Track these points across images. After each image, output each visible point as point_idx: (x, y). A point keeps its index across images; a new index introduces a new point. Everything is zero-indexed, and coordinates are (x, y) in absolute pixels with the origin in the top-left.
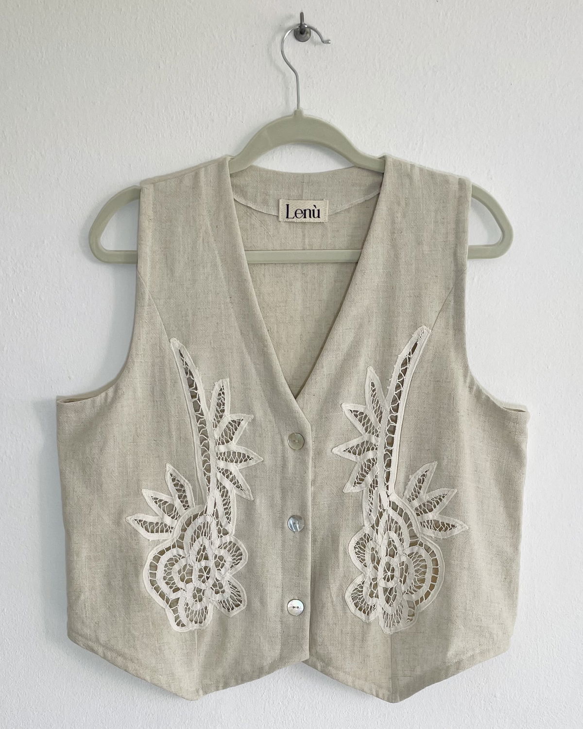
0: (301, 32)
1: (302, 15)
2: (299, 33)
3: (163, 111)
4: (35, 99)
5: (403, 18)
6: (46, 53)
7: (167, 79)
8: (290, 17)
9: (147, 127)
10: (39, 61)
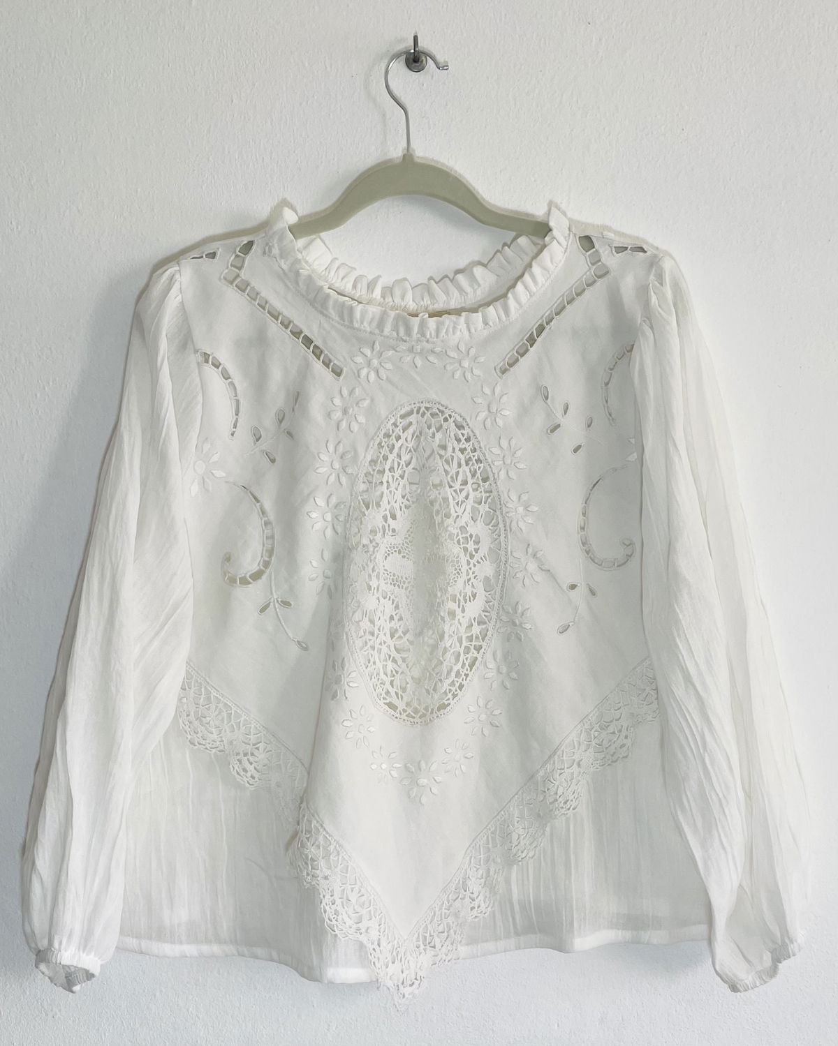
0: (415, 60)
1: (416, 38)
2: (411, 61)
3: (237, 157)
4: (71, 138)
5: (545, 44)
6: (86, 81)
7: (243, 117)
8: (402, 40)
9: (216, 177)
10: (78, 90)
